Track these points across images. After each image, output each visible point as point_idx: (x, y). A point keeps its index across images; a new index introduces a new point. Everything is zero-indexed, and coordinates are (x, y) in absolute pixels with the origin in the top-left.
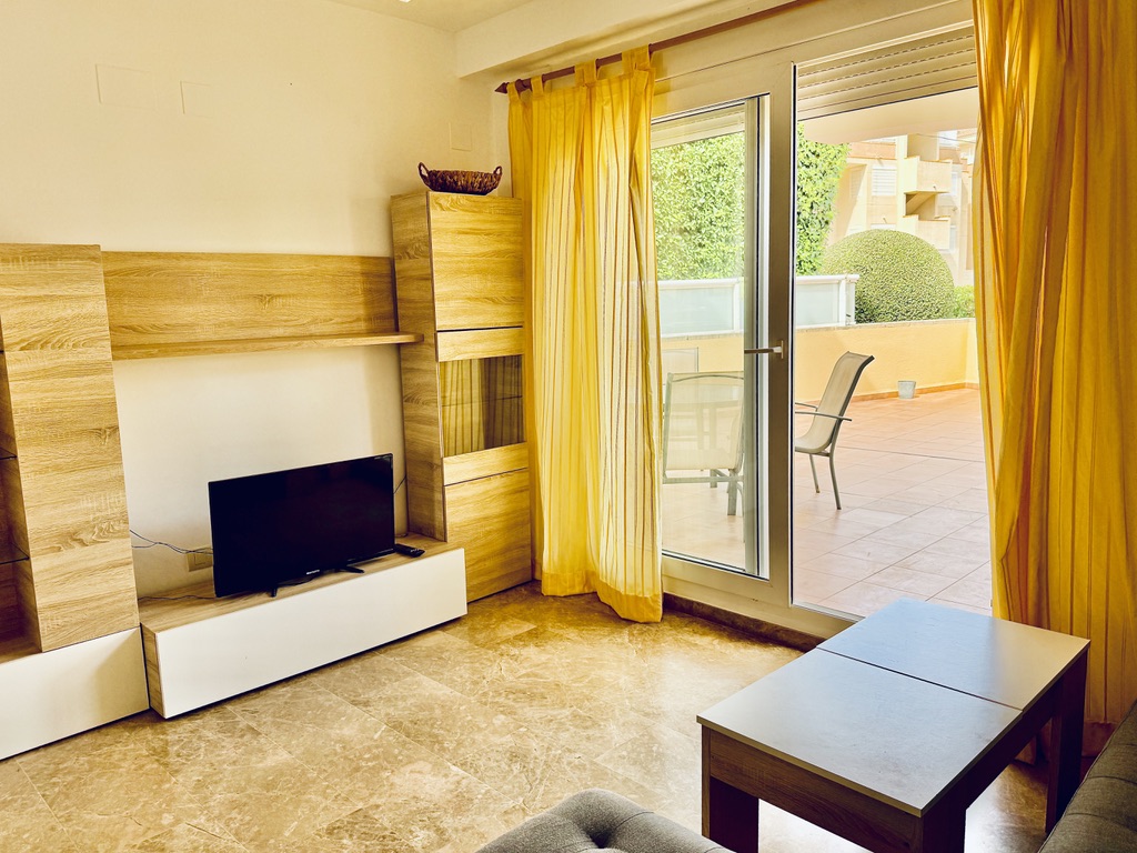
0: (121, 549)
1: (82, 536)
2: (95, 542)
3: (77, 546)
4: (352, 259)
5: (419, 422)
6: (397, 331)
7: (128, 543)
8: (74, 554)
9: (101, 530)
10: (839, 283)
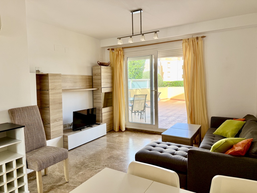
0: (61, 123)
1: (57, 120)
2: (58, 121)
3: (56, 122)
4: (87, 76)
5: (97, 103)
6: (93, 88)
7: (62, 122)
8: (56, 123)
9: (59, 119)
10: (147, 81)
